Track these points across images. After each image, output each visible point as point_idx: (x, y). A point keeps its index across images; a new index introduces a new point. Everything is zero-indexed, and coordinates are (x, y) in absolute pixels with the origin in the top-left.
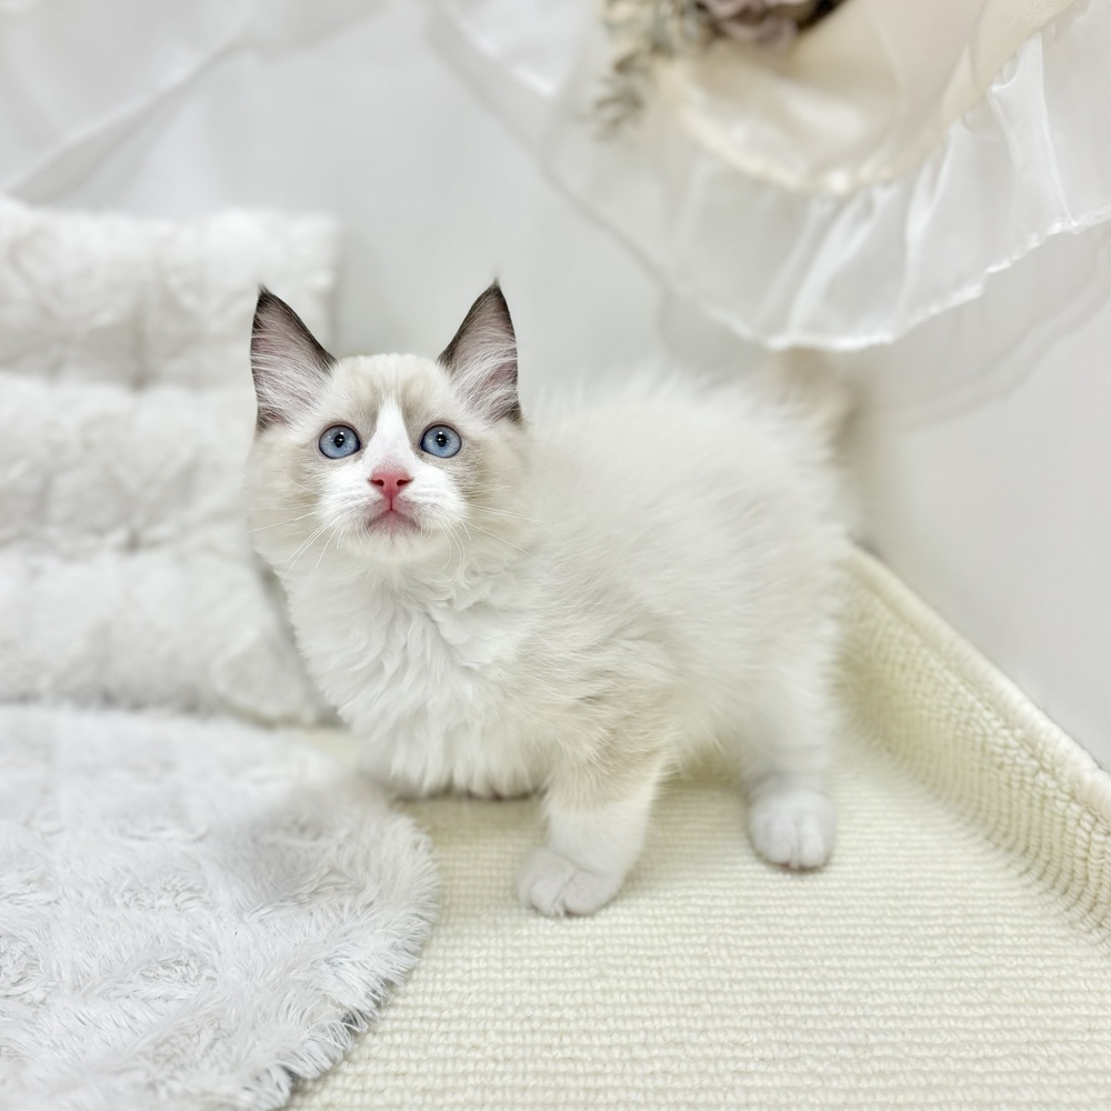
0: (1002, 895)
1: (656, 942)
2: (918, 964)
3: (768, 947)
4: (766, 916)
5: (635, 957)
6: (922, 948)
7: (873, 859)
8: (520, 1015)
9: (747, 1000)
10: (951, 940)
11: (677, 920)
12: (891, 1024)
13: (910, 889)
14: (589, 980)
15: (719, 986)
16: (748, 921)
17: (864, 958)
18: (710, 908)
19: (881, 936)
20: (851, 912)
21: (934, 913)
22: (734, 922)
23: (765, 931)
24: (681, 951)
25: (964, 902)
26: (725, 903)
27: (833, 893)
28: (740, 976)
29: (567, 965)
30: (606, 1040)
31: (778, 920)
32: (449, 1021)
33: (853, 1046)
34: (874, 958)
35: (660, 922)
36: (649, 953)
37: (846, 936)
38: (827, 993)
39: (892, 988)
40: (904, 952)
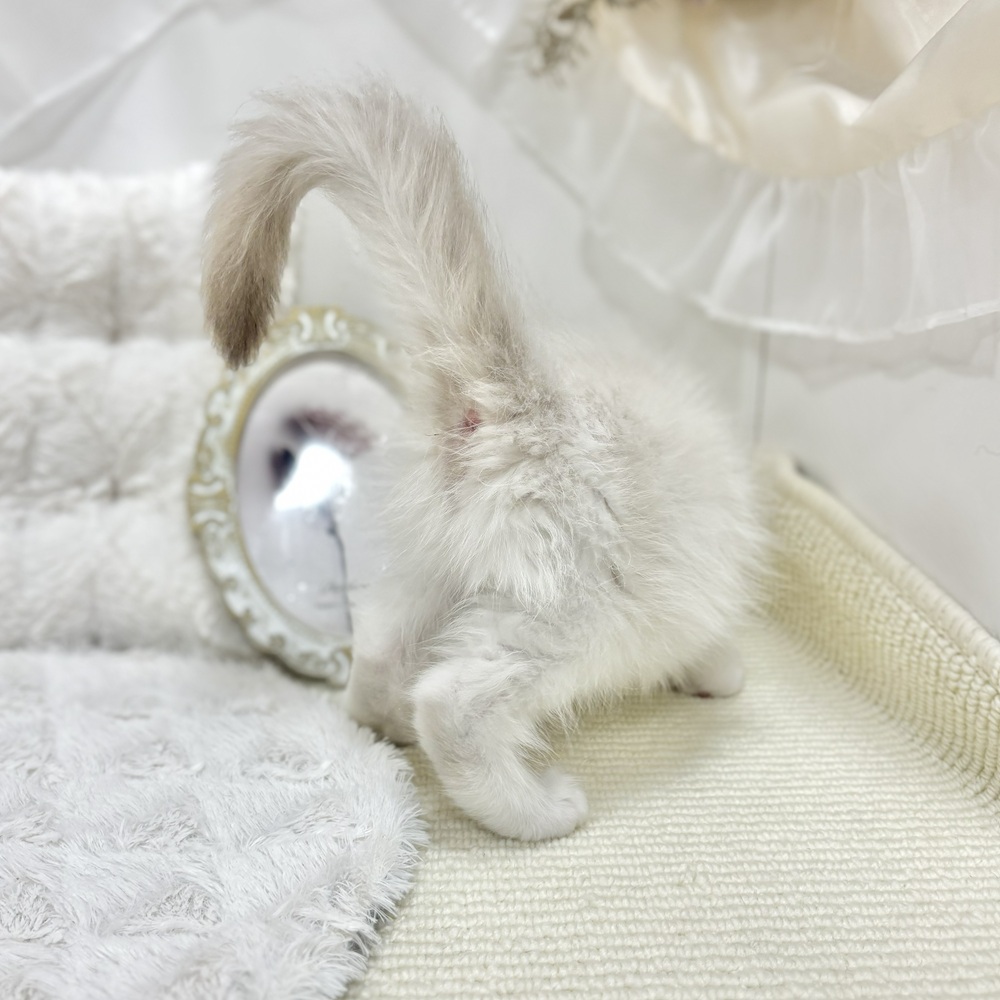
0: (961, 815)
1: (639, 871)
2: (889, 888)
3: (744, 873)
4: (739, 842)
5: (621, 887)
6: (891, 872)
7: (835, 783)
8: (517, 948)
9: (729, 927)
10: (917, 863)
11: (657, 849)
12: (868, 948)
13: (873, 812)
14: (579, 911)
15: (701, 914)
16: (724, 848)
17: (837, 883)
18: (686, 835)
19: (850, 860)
20: (819, 836)
21: (897, 836)
22: (709, 849)
23: (740, 857)
24: (662, 880)
25: (926, 825)
26: (700, 830)
27: (801, 818)
28: (721, 903)
29: (556, 897)
30: (600, 970)
31: (751, 846)
32: (452, 956)
33: (835, 972)
34: (846, 882)
35: (640, 851)
36: (634, 884)
37: (817, 861)
38: (804, 918)
39: (865, 913)
40: (874, 876)
